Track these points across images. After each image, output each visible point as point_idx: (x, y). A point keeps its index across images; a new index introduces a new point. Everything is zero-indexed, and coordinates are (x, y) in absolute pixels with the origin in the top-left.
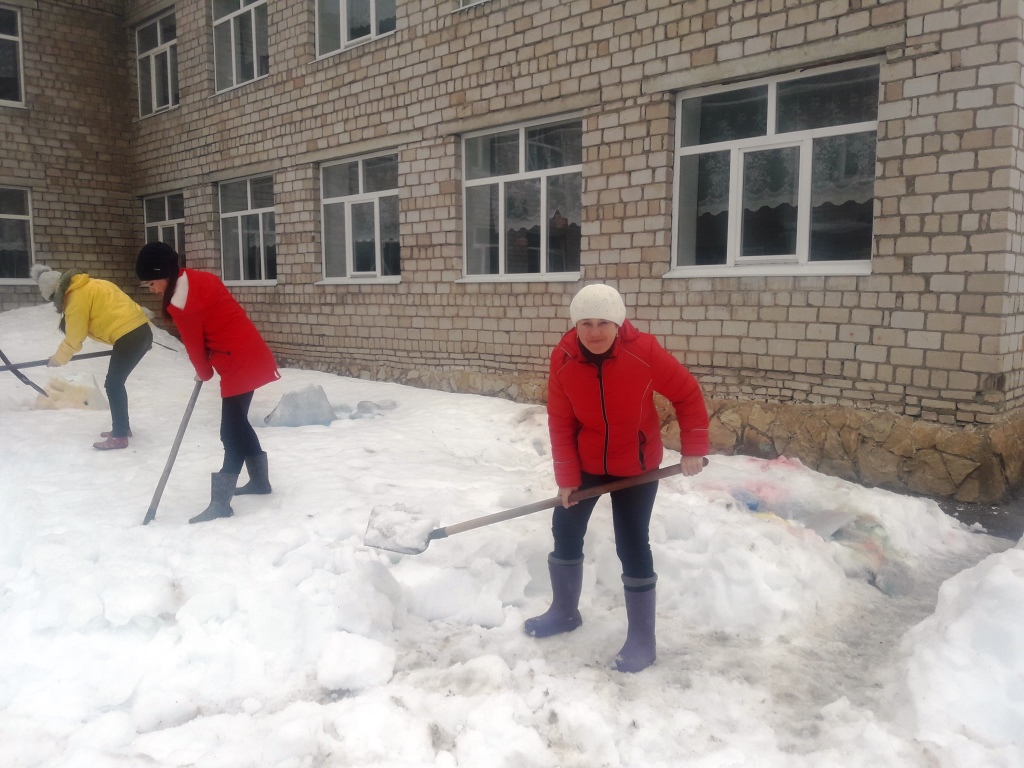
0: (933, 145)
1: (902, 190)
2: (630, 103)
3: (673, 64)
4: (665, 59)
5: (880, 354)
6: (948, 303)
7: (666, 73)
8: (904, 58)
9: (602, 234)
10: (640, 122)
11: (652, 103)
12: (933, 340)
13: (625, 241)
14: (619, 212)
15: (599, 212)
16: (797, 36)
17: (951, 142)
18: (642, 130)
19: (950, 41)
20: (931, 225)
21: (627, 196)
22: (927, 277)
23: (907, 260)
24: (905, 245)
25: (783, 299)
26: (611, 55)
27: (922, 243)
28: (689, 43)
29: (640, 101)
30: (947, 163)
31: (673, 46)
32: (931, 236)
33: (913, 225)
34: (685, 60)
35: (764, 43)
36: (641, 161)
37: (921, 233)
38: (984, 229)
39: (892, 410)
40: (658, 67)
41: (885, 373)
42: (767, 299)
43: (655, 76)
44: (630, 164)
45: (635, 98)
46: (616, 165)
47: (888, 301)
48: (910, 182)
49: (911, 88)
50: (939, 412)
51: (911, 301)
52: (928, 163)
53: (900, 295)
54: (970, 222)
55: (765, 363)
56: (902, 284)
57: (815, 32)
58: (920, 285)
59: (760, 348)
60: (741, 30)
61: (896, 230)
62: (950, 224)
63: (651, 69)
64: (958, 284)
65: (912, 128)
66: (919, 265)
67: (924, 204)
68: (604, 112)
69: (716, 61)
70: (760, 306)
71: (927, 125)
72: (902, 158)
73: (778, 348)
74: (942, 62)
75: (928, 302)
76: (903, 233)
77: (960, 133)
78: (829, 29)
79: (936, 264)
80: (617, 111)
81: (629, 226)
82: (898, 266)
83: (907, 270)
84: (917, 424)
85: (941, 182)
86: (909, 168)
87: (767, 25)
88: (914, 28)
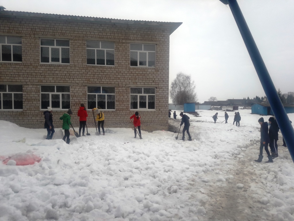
0: (162, 98)
1: (159, 102)
2: (124, 87)
3: (130, 83)
4: (129, 82)
5: (157, 119)
6: (164, 114)
7: (129, 84)
8: (158, 88)
9: (119, 104)
10: (126, 90)
11: (127, 88)
12: (162, 118)
13: (124, 105)
14: (122, 101)
15: (118, 101)
16: (147, 84)
17: (163, 98)
18: (126, 91)
19: (163, 88)
20: (162, 106)
21: (123, 99)
22: (162, 111)
23: (160, 109)
24: (159, 108)
25: (146, 113)
26: (121, 80)
27: (161, 108)
28: (133, 81)
29: (125, 87)
30: (163, 100)
31: (131, 81)
32: (162, 107)
33: (160, 106)
34: (132, 83)
35: (143, 83)
36: (126, 95)
37: (161, 107)
38: (167, 106)
39: (159, 125)
40: (129, 83)
41: (158, 121)
42: (144, 113)
43: (128, 84)
44: (124, 95)
45: (125, 86)
46: (122, 95)
47: (158, 114)
48: (160, 101)
49: (159, 92)
50: (163, 125)
51: (160, 114)
52: (161, 100)
53: (159, 113)
54: (165, 106)
55: (145, 121)
56: (159, 112)
57: (149, 83)
58: (161, 112)
59: (144, 119)
60: (140, 81)
61: (158, 106)
62: (164, 106)
63: (127, 83)
64: (164, 112)
65: (160, 96)
66: (161, 110)
67: (161, 104)
68: (119, 87)
69: (137, 84)
70: (143, 114)
71: (161, 96)
72: (159, 99)
73: (146, 119)
74: (162, 90)
75: (162, 114)
76: (159, 106)
77: (164, 97)
78: (151, 84)
79: (162, 110)
80: (122, 87)
81: (124, 103)
82: (159, 110)
83: (160, 110)
84: (161, 126)
85: (163, 102)
86: (160, 100)
87: (143, 81)
88: (159, 85)
